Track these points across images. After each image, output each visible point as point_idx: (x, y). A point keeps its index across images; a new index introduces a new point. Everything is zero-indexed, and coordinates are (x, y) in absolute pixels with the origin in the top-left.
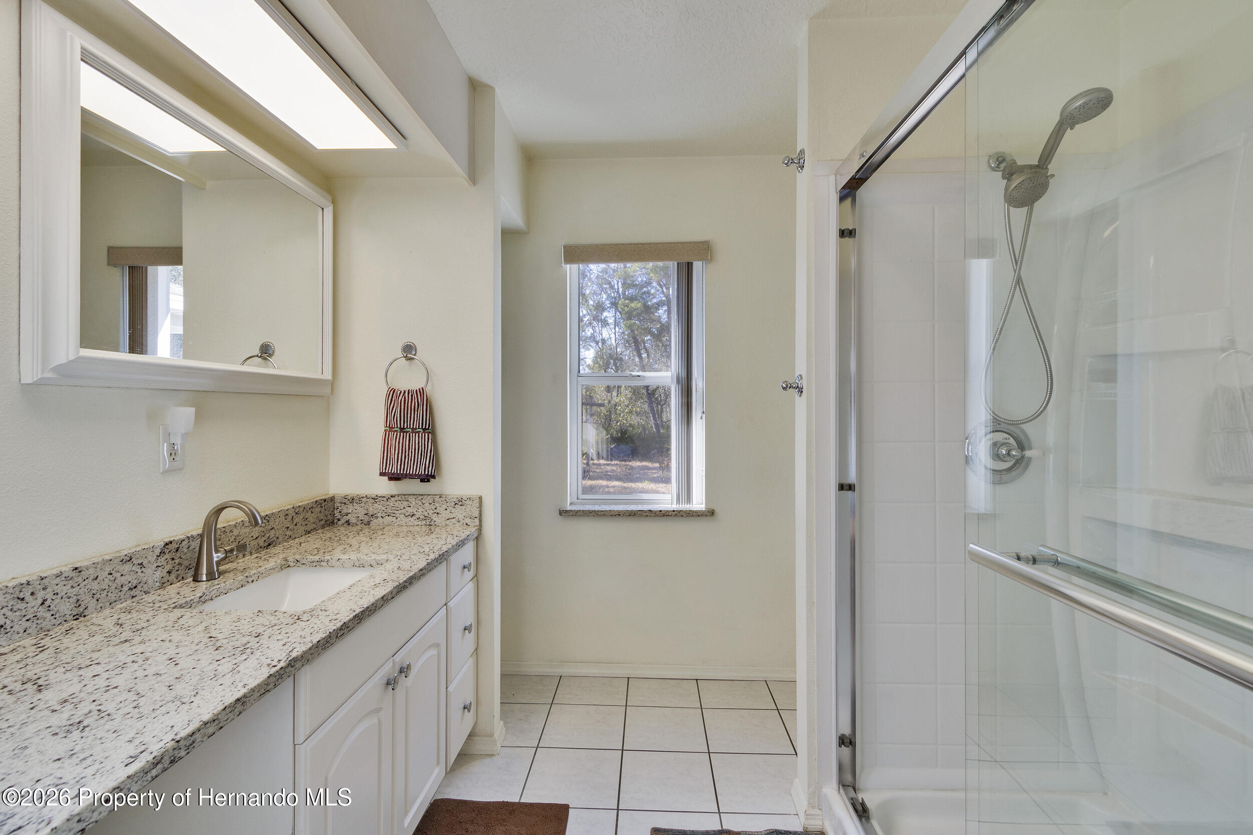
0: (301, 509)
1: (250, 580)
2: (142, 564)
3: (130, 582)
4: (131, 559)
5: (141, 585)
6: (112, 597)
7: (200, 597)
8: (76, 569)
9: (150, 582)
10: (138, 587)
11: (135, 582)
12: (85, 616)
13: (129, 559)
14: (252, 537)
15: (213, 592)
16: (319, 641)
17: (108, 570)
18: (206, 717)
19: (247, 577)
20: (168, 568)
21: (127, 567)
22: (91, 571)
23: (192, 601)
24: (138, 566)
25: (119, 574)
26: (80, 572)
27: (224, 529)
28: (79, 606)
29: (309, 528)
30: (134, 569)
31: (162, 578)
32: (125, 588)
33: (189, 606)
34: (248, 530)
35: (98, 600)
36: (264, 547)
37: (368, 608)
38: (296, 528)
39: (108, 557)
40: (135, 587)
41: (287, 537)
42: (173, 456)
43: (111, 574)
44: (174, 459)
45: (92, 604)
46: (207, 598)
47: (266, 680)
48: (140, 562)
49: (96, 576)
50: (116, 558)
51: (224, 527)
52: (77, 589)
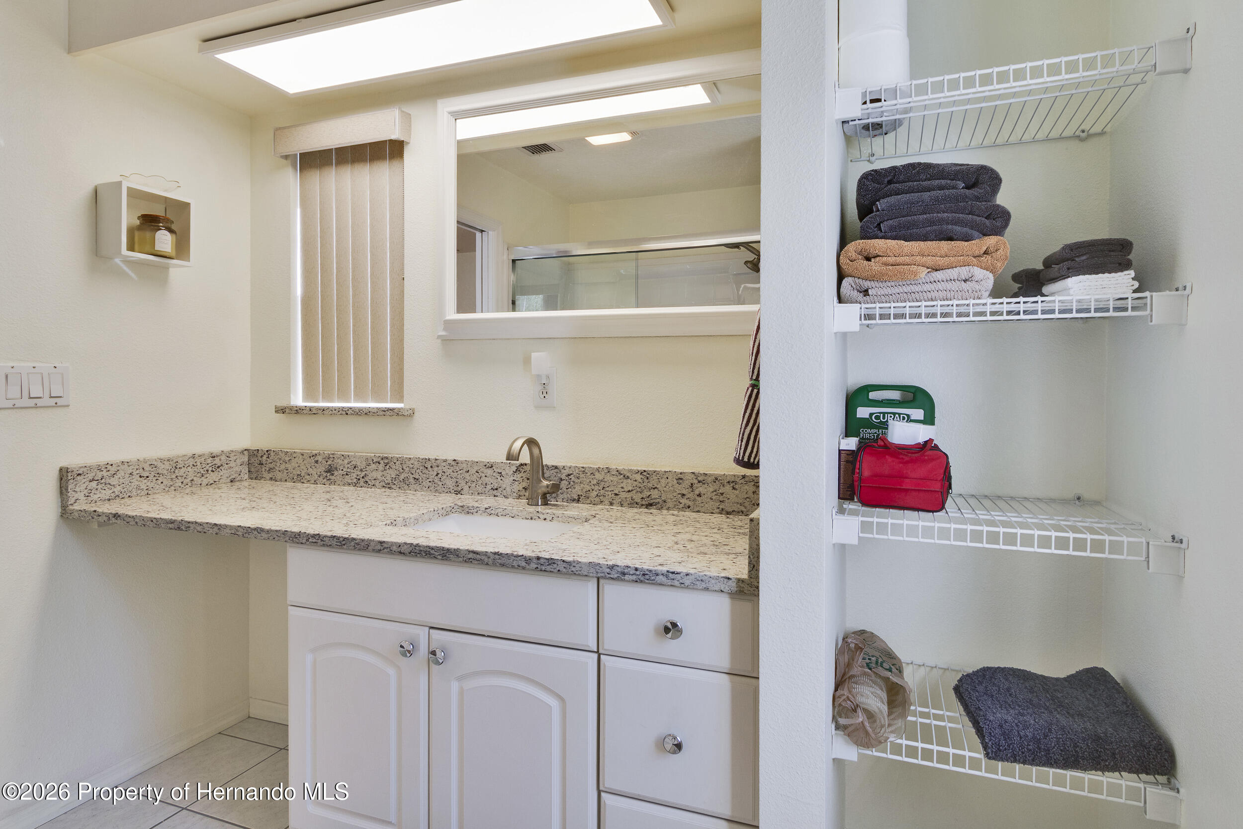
3: (492, 484)
4: (492, 467)
5: (501, 489)
6: (480, 489)
8: (455, 460)
9: (508, 489)
10: (499, 490)
11: (496, 486)
12: (461, 494)
13: (490, 466)
14: (622, 488)
17: (476, 468)
20: (524, 484)
21: (489, 472)
22: (464, 465)
24: (498, 474)
25: (484, 475)
26: (457, 463)
27: (583, 469)
28: (458, 486)
30: (494, 474)
31: (519, 491)
32: (489, 487)
34: (615, 479)
35: (469, 487)
38: (697, 499)
39: (476, 460)
40: (497, 489)
41: (682, 505)
43: (478, 472)
45: (466, 488)
48: (500, 472)
49: (467, 470)
50: (481, 462)
52: (456, 474)
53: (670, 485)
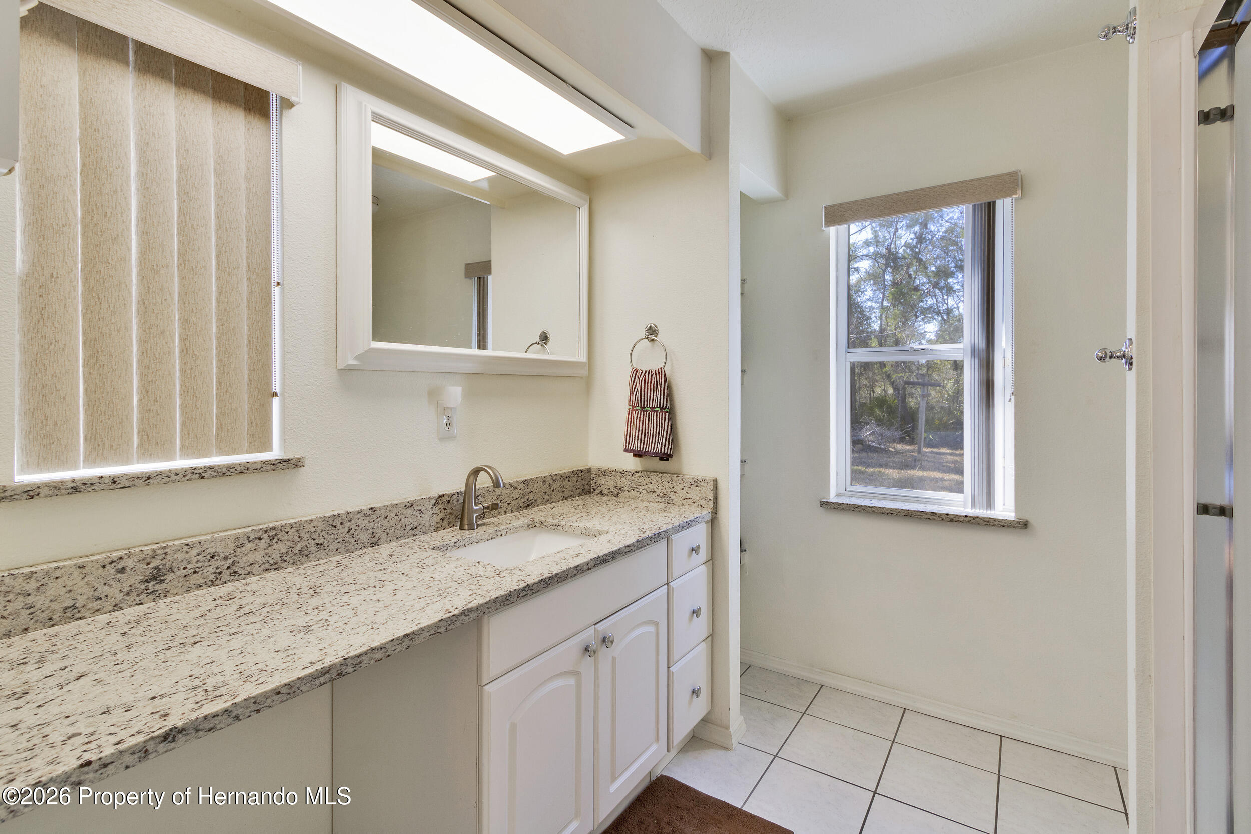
0: (558, 478)
1: (499, 534)
2: (420, 510)
3: (411, 523)
4: (412, 506)
5: (420, 526)
6: (398, 533)
7: (455, 543)
8: (372, 508)
9: (427, 525)
10: (418, 528)
11: (415, 524)
12: (378, 545)
13: (410, 505)
14: (513, 497)
15: (466, 540)
16: (497, 597)
17: (395, 512)
18: (375, 644)
19: (496, 531)
20: (442, 515)
21: (409, 512)
22: (383, 511)
23: (448, 546)
24: (418, 512)
25: (403, 517)
26: (374, 511)
27: (488, 489)
28: (374, 537)
29: (566, 494)
30: (414, 513)
31: (437, 523)
32: (408, 528)
33: (445, 548)
34: (508, 491)
35: (388, 534)
36: (524, 507)
37: (557, 575)
38: (553, 493)
39: (395, 502)
40: (416, 528)
41: (545, 501)
42: (448, 426)
43: (397, 516)
44: (448, 428)
45: (384, 537)
46: (461, 544)
47: (436, 623)
48: (419, 509)
49: (386, 516)
50: (401, 503)
51: (488, 487)
52: (372, 524)
53: (539, 487)
